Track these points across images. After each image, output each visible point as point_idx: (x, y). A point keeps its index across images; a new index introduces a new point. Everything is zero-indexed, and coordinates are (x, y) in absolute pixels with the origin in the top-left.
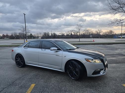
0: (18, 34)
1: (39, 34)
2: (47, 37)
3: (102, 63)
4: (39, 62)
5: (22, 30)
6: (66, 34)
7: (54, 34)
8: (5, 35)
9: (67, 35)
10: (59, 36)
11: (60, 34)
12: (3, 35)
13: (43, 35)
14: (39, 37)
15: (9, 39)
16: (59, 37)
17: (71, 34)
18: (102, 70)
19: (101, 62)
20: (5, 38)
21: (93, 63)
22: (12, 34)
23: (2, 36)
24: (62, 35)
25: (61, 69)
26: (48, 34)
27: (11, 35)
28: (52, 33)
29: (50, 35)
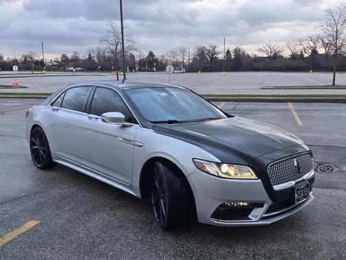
0: (107, 55)
1: (178, 53)
2: (207, 66)
3: (260, 181)
4: (80, 158)
5: (112, 40)
6: (287, 54)
7: (237, 51)
8: (70, 56)
9: (294, 56)
10: (257, 59)
11: (261, 50)
12: (64, 56)
13: (195, 59)
14: (167, 68)
15: (79, 71)
16: (256, 65)
17: (314, 52)
18: (261, 205)
19: (254, 176)
20: (70, 69)
21: (218, 176)
22: (90, 55)
23: (60, 60)
24: (269, 57)
25: (131, 187)
26: (213, 53)
27: (87, 57)
28: (228, 51)
29: (221, 56)
